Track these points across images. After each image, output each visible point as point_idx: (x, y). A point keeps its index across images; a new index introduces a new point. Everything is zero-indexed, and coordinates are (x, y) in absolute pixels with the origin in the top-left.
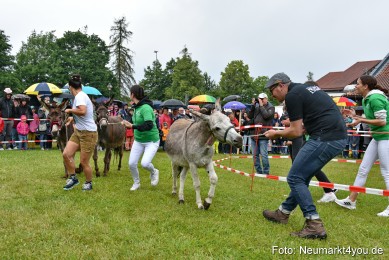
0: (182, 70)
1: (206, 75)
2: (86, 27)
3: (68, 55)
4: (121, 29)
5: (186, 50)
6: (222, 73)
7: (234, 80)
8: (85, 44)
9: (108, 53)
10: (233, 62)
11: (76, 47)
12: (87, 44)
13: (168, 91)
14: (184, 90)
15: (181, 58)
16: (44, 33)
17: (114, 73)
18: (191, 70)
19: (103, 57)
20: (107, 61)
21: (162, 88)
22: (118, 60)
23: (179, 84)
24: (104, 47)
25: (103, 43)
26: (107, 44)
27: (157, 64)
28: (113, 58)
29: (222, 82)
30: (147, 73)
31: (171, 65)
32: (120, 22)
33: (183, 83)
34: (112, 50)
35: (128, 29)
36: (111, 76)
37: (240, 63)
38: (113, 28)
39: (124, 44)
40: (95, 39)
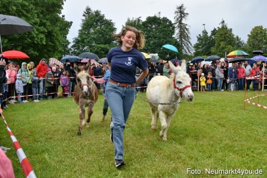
0: (221, 35)
1: (238, 37)
2: (159, 13)
3: (149, 31)
4: (181, 12)
5: (223, 22)
6: (248, 35)
7: (257, 39)
8: (159, 24)
9: (174, 28)
10: (256, 28)
11: (154, 26)
12: (160, 23)
13: (213, 50)
14: (223, 48)
15: (220, 27)
16: (135, 19)
17: (178, 40)
18: (228, 35)
19: (171, 31)
20: (173, 33)
21: (209, 48)
22: (180, 31)
23: (220, 45)
24: (171, 24)
25: (170, 22)
26: (173, 22)
27: (205, 32)
28: (177, 31)
29: (249, 41)
30: (199, 39)
31: (214, 32)
32: (180, 8)
33: (222, 44)
34: (176, 25)
35: (185, 12)
36: (177, 42)
37: (261, 28)
38: (176, 12)
39: (183, 21)
40: (165, 20)
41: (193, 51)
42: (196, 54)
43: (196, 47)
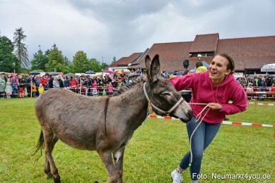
0: (53, 55)
1: (66, 58)
4: (20, 33)
5: (55, 46)
6: (74, 57)
7: (79, 60)
9: (13, 46)
10: (79, 52)
13: (47, 65)
14: (55, 65)
15: (53, 49)
17: (17, 56)
18: (58, 55)
19: (10, 48)
20: (12, 50)
21: (44, 64)
22: (19, 49)
23: (52, 62)
24: (10, 43)
25: (10, 41)
26: (12, 41)
27: (40, 52)
28: (16, 49)
29: (74, 61)
30: (35, 56)
31: (48, 52)
32: (19, 30)
33: (54, 62)
34: (15, 44)
35: (24, 34)
36: (15, 58)
37: (82, 52)
38: (15, 33)
39: (22, 41)
40: (5, 39)
41: (30, 66)
42: (34, 68)
43: (33, 62)
